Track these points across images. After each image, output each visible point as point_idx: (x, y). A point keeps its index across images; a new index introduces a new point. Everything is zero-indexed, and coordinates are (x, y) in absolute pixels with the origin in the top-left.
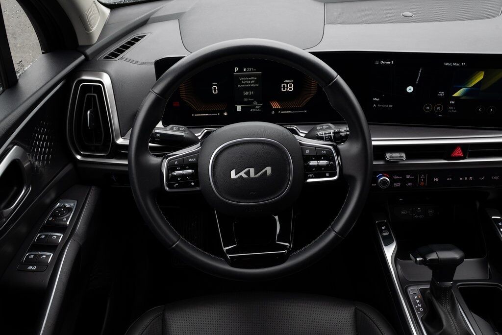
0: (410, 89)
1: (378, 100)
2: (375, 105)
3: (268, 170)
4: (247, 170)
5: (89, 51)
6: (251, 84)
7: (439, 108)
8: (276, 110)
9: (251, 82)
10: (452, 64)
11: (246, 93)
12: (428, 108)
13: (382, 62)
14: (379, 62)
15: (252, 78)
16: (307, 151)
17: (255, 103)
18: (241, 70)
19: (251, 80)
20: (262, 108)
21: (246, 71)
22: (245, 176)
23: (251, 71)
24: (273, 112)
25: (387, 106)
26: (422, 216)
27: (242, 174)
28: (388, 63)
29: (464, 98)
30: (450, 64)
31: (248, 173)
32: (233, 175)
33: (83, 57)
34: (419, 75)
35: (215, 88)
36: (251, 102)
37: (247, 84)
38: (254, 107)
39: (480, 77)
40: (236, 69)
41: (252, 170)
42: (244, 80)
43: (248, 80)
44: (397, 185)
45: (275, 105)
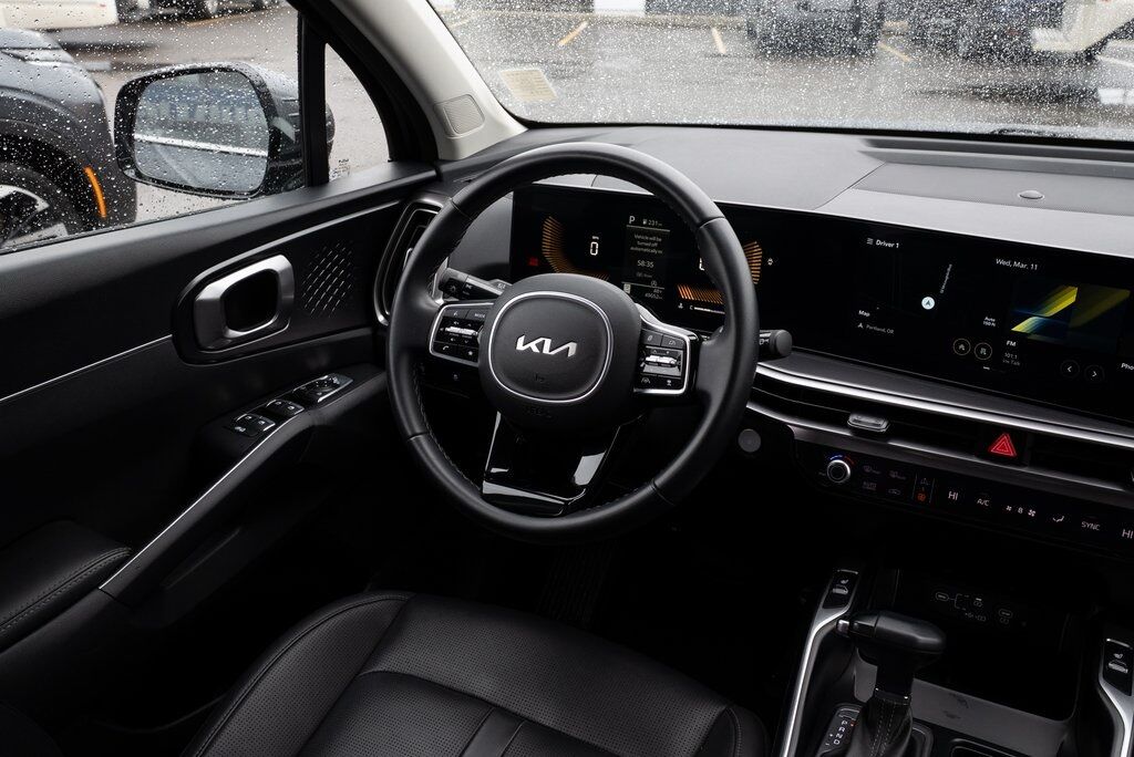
0: (928, 303)
1: (868, 315)
2: (861, 325)
3: (572, 347)
4: (541, 339)
5: (445, 168)
6: (651, 248)
7: (983, 351)
8: (687, 302)
9: (651, 245)
10: (1012, 263)
11: (642, 263)
12: (962, 347)
13: (879, 243)
14: (874, 242)
15: (654, 239)
16: (650, 338)
17: (654, 282)
18: (638, 222)
19: (653, 242)
20: (663, 294)
21: (647, 225)
22: (535, 350)
23: (655, 227)
24: (681, 306)
25: (883, 330)
26: (981, 618)
27: (533, 346)
28: (890, 245)
29: (1034, 337)
30: (1008, 263)
31: (540, 346)
32: (520, 346)
33: (433, 173)
34: (947, 278)
35: (594, 245)
36: (648, 281)
37: (646, 247)
38: (651, 291)
39: (1068, 299)
40: (632, 219)
41: (548, 342)
42: (641, 240)
43: (648, 241)
44: (870, 486)
45: (686, 293)
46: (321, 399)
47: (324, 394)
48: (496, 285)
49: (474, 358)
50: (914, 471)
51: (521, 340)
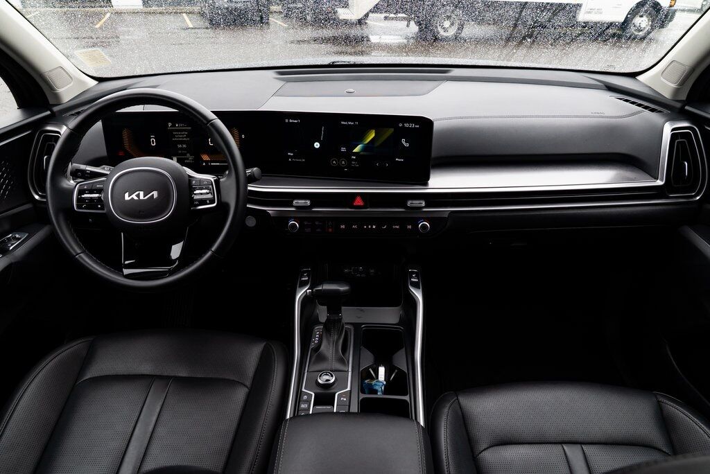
0: (317, 145)
1: (292, 154)
2: (290, 160)
3: (155, 194)
4: (137, 193)
5: (56, 109)
6: (183, 138)
7: (343, 163)
8: (206, 162)
9: (183, 136)
10: (348, 123)
11: (180, 146)
12: (334, 162)
13: (291, 121)
14: (289, 121)
15: (184, 133)
16: (194, 182)
17: (188, 155)
18: (173, 125)
20: (194, 159)
21: (178, 127)
22: (136, 198)
23: (183, 127)
24: (204, 164)
25: (300, 160)
26: (363, 275)
27: (134, 196)
28: (296, 121)
29: (362, 153)
30: (346, 123)
31: (138, 196)
32: (127, 197)
33: (49, 113)
34: (323, 133)
35: (153, 141)
36: (185, 154)
37: (180, 138)
38: (188, 159)
39: (372, 135)
40: (170, 124)
41: (142, 193)
42: (177, 135)
43: (181, 134)
44: (308, 230)
45: (205, 157)
46: (11, 248)
47: (12, 245)
48: (104, 169)
49: (102, 208)
50: (324, 219)
51: (127, 195)
